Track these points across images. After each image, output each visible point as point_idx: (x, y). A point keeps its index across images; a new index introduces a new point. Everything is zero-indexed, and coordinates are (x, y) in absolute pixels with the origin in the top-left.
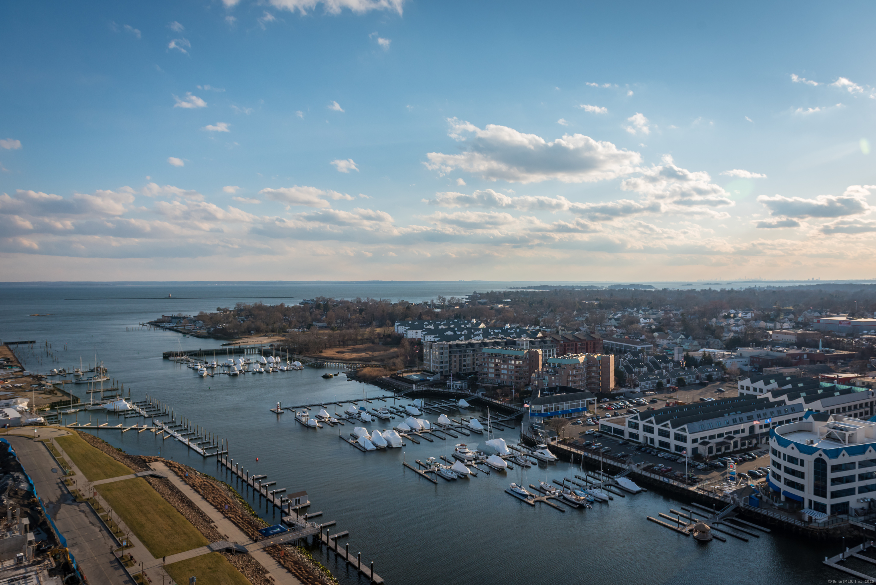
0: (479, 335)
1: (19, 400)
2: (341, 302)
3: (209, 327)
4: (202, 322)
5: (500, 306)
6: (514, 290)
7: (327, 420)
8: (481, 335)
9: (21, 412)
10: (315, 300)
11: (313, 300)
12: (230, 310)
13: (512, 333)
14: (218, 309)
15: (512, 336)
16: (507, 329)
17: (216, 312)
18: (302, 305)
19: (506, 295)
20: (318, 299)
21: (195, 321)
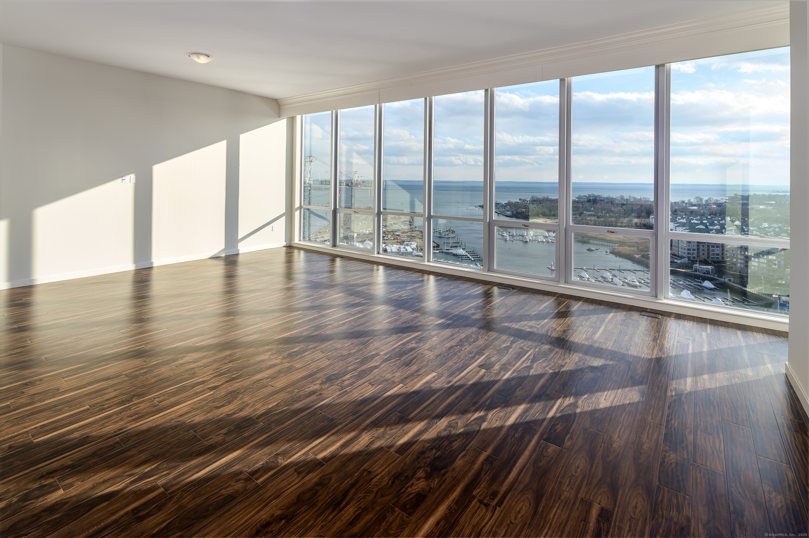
0: (731, 230)
1: (413, 243)
2: (607, 198)
3: (513, 210)
4: (509, 207)
5: (761, 207)
6: (782, 194)
7: (586, 279)
8: (733, 231)
9: (413, 249)
10: (587, 196)
11: (586, 196)
12: (528, 200)
13: (770, 232)
14: (520, 199)
15: (769, 234)
16: (765, 228)
17: (519, 201)
18: (577, 199)
19: (770, 197)
20: (590, 196)
21: (505, 206)
